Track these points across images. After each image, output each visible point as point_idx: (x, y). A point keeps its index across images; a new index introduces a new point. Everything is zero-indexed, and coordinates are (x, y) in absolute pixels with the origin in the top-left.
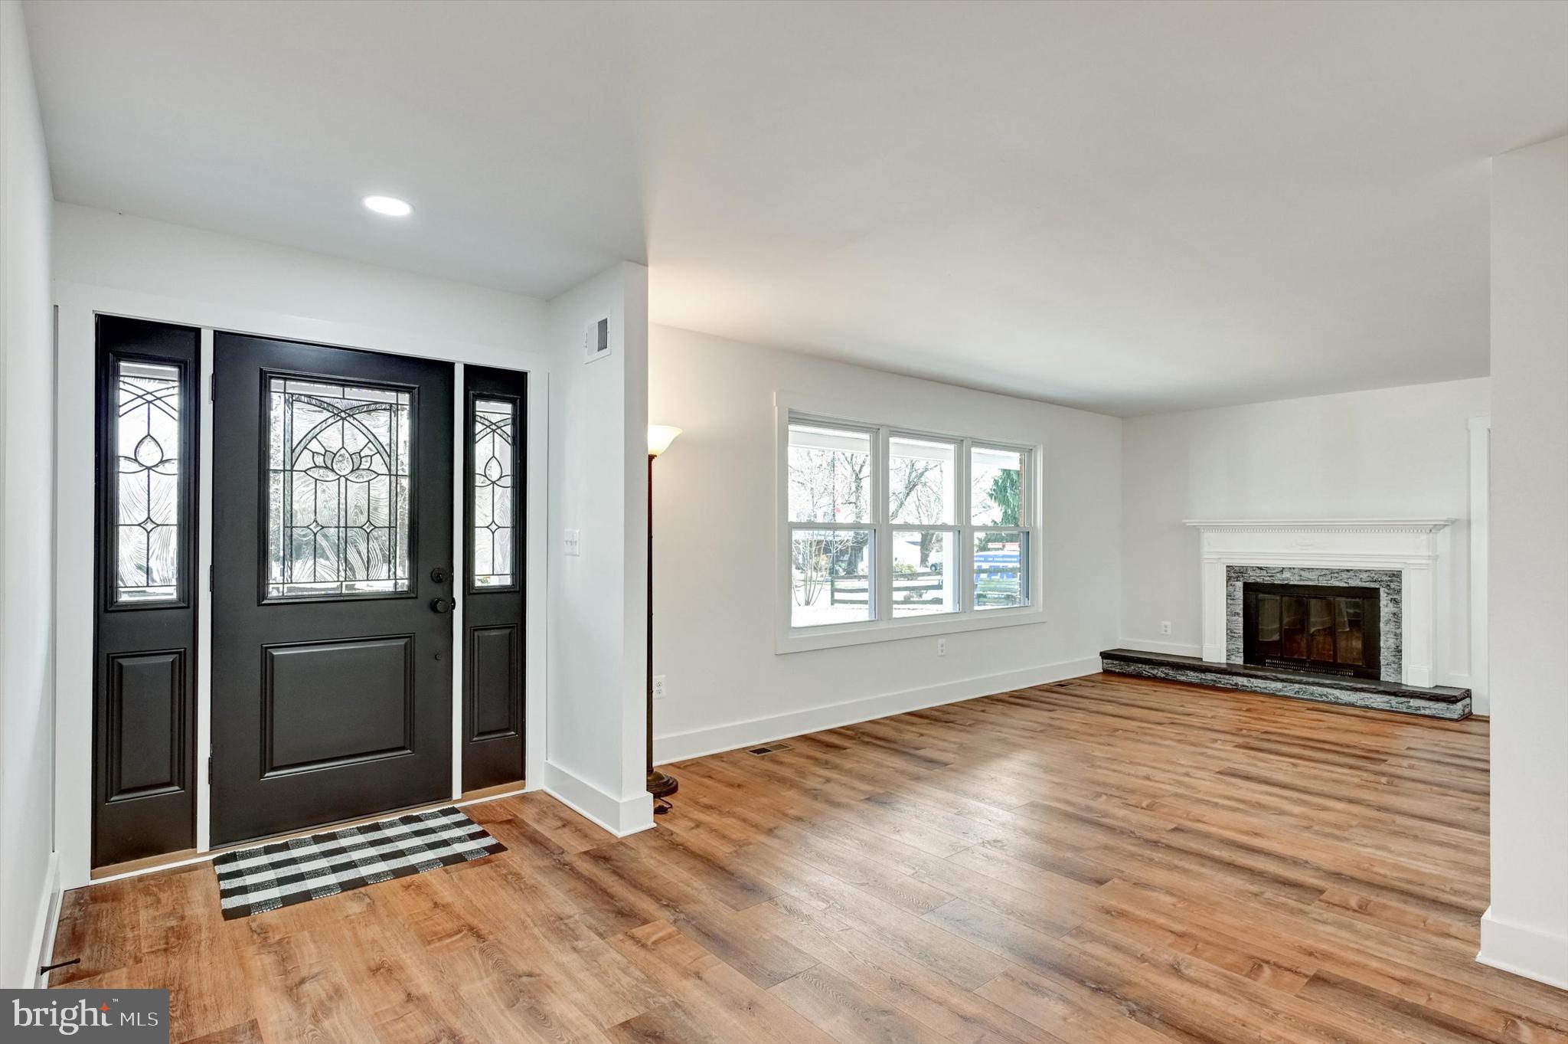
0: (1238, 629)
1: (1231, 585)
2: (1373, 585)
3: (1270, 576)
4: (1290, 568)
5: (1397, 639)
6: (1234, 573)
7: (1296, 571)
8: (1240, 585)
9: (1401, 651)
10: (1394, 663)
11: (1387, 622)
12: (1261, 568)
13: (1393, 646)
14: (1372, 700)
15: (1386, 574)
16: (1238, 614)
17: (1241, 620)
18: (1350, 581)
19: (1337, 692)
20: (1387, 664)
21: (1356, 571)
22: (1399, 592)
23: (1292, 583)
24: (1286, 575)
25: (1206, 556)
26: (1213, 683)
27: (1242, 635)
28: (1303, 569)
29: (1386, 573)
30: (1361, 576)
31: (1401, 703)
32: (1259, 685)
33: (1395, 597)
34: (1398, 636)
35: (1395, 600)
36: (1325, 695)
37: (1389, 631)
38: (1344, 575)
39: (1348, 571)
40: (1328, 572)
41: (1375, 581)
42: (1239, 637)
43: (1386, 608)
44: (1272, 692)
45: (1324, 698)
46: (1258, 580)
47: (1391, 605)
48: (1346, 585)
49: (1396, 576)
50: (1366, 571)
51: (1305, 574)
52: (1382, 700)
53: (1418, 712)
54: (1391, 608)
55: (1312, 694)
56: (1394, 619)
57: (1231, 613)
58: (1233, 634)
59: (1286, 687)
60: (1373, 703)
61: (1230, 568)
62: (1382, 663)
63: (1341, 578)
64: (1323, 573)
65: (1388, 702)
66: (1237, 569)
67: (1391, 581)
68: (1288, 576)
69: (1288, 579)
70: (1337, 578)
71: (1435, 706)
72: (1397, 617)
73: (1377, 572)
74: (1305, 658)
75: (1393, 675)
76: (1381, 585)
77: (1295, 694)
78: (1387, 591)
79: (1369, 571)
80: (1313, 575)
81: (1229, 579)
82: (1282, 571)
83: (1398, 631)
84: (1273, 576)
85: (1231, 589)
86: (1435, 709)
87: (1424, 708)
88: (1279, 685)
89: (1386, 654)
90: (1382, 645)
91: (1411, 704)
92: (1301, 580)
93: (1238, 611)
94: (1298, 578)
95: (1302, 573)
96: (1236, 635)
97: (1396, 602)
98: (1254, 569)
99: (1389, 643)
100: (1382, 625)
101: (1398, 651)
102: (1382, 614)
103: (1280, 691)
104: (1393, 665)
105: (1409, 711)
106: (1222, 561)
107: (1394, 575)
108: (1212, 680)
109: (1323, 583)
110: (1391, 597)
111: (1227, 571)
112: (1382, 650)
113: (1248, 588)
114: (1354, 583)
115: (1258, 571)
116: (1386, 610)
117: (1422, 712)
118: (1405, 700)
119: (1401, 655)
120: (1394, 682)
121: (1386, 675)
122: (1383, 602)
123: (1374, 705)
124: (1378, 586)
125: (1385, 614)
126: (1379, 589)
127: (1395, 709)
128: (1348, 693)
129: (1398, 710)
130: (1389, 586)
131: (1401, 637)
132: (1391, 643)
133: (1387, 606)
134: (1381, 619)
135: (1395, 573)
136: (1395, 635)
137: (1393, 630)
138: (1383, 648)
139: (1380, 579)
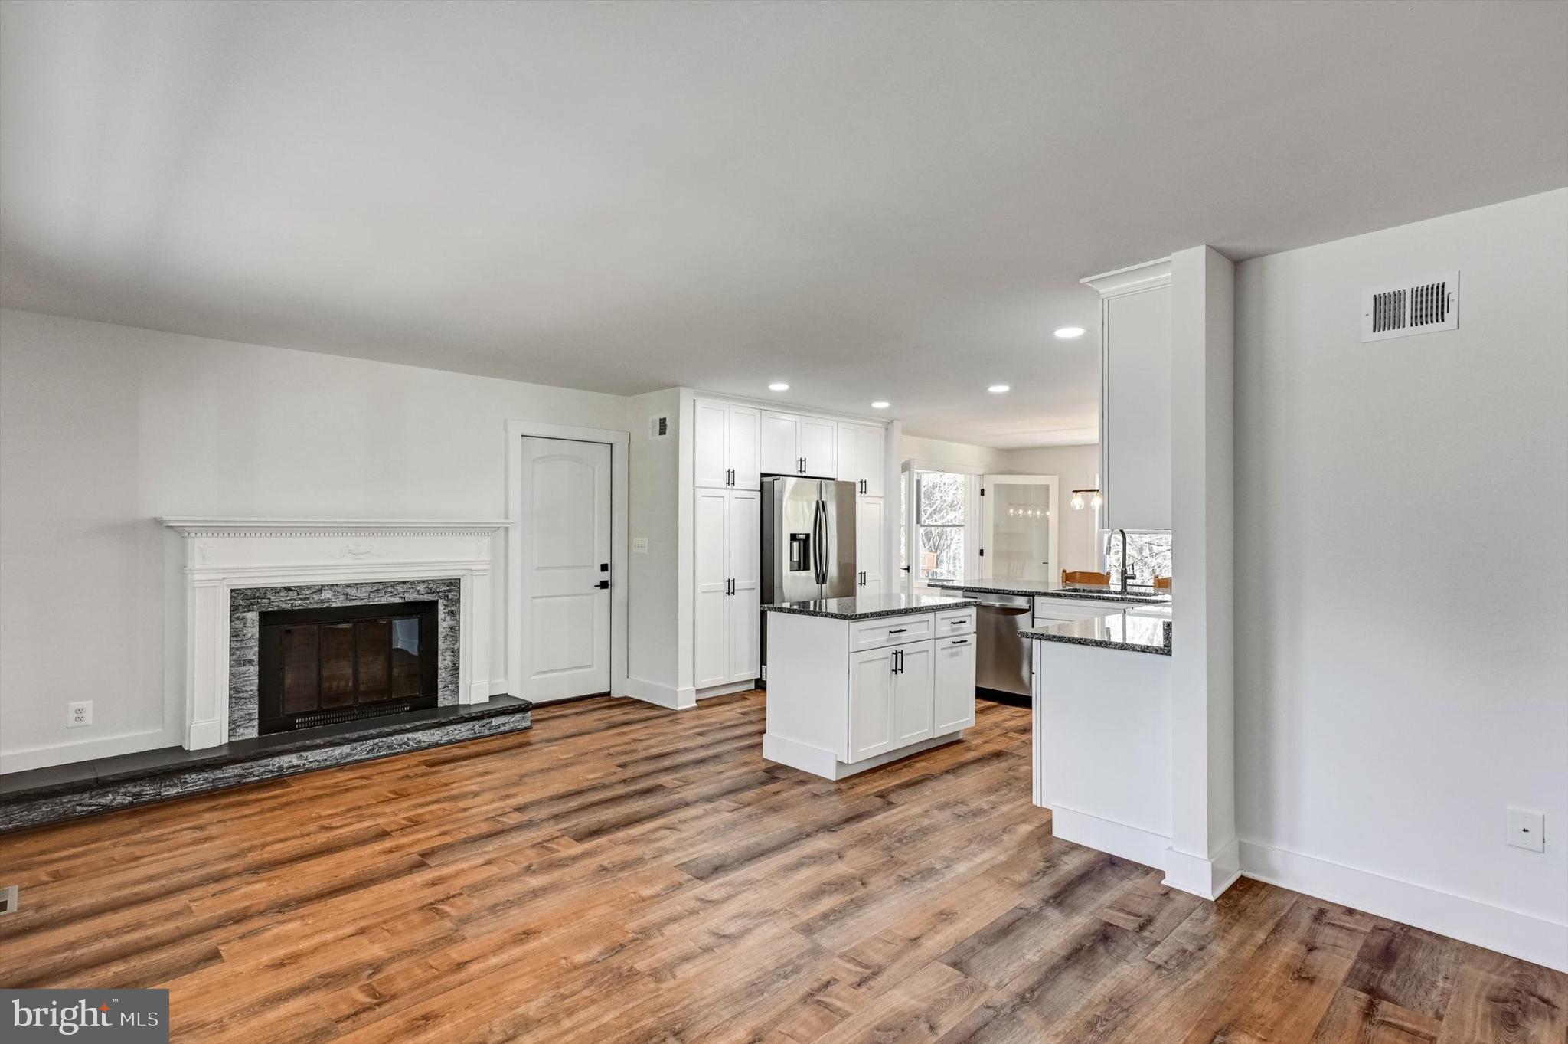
0: (251, 685)
1: (238, 618)
2: (430, 598)
3: (301, 599)
4: (333, 585)
5: (454, 656)
6: (242, 600)
7: (339, 589)
8: (253, 616)
9: (458, 668)
10: (451, 683)
11: (445, 638)
12: (288, 589)
13: (451, 664)
14: (456, 732)
15: (444, 584)
16: (250, 662)
17: (254, 670)
18: (406, 596)
19: (418, 735)
20: (444, 687)
21: (412, 583)
22: (457, 602)
23: (334, 605)
24: (327, 594)
25: (197, 577)
26: (236, 780)
27: (257, 693)
28: (349, 586)
29: (444, 582)
30: (418, 588)
31: (484, 726)
32: (317, 758)
33: (453, 608)
34: (455, 652)
35: (452, 611)
36: (406, 743)
37: (447, 649)
38: (400, 589)
39: (404, 583)
40: (381, 587)
41: (433, 593)
42: (252, 696)
43: (443, 622)
44: (335, 762)
45: (405, 747)
46: (284, 606)
47: (448, 618)
48: (401, 601)
49: (454, 584)
50: (424, 582)
51: (352, 592)
52: (466, 728)
53: (499, 730)
54: (449, 622)
55: (389, 747)
56: (452, 634)
57: (237, 660)
58: (241, 695)
59: (355, 748)
61: (235, 593)
62: (439, 687)
63: (396, 593)
64: (375, 588)
65: (472, 729)
66: (249, 592)
67: (449, 591)
68: (329, 596)
69: (329, 600)
70: (391, 592)
71: (513, 719)
72: (454, 631)
73: (434, 582)
74: (351, 703)
75: (450, 698)
76: (439, 597)
77: (368, 753)
78: (445, 602)
79: (427, 581)
80: (362, 593)
81: (234, 609)
82: (320, 590)
83: (456, 647)
84: (307, 599)
85: (238, 625)
86: (513, 722)
87: (504, 724)
88: (346, 749)
89: (443, 675)
90: (440, 665)
91: (493, 724)
92: (347, 600)
93: (250, 657)
94: (342, 598)
95: (349, 590)
96: (246, 695)
97: (454, 614)
98: (276, 590)
99: (446, 662)
100: (440, 643)
101: (455, 668)
102: (440, 629)
103: (349, 755)
104: (450, 686)
105: (492, 732)
106: (226, 582)
107: (451, 583)
108: (235, 776)
109: (376, 600)
110: (447, 611)
111: (232, 597)
112: (440, 671)
113: (267, 619)
114: (411, 597)
115: (283, 594)
116: (445, 624)
117: (502, 729)
118: (486, 721)
119: (458, 673)
120: (452, 706)
121: (444, 700)
122: (441, 616)
123: (458, 737)
124: (436, 598)
125: (442, 629)
126: (437, 601)
127: (478, 735)
128: (432, 731)
129: (481, 734)
130: (447, 596)
131: (459, 652)
132: (448, 662)
133: (445, 620)
134: (439, 635)
135: (453, 581)
136: (453, 652)
137: (451, 646)
138: (441, 669)
139: (438, 590)
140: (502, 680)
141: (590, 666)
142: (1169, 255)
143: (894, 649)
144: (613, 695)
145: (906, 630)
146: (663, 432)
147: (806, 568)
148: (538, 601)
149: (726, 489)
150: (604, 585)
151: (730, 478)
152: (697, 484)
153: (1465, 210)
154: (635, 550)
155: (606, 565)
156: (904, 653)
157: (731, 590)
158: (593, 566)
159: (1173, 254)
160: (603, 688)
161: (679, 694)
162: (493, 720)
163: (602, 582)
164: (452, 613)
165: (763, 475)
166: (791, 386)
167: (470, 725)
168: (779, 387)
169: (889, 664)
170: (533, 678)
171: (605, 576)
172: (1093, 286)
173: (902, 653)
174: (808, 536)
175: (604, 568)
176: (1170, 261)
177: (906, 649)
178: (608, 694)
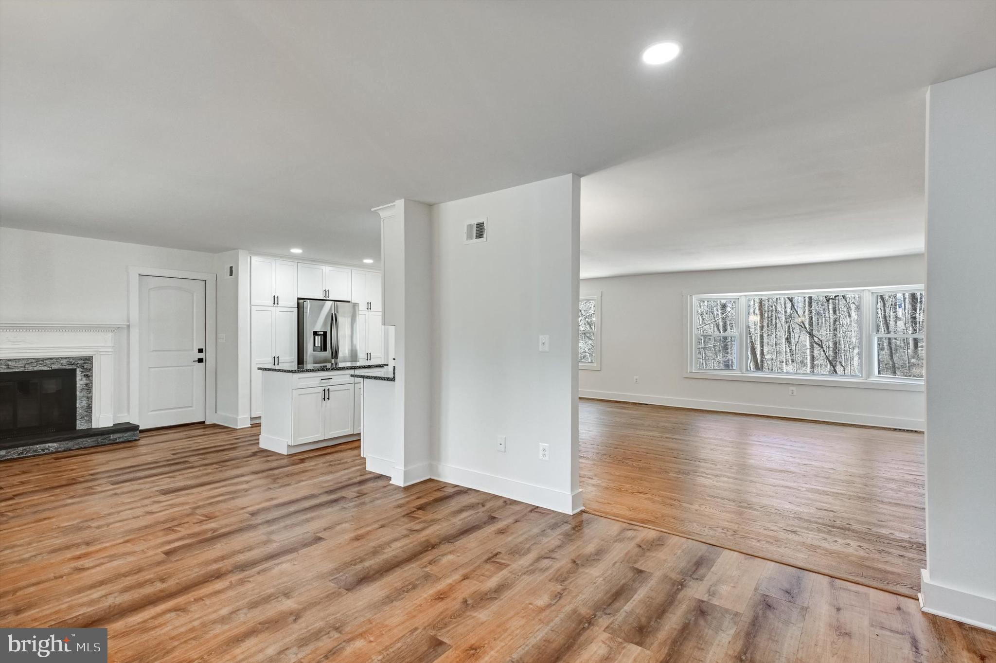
2: (71, 367)
5: (88, 400)
7: (2, 362)
9: (91, 408)
10: (86, 416)
11: (82, 390)
13: (86, 405)
14: (84, 443)
18: (53, 366)
20: (81, 418)
21: (57, 359)
22: (91, 370)
28: (10, 360)
29: (80, 358)
30: (62, 362)
33: (87, 373)
34: (90, 398)
35: (87, 375)
37: (83, 396)
38: (48, 362)
39: (51, 359)
40: (34, 361)
41: (73, 364)
43: (80, 381)
45: (47, 451)
47: (84, 379)
48: (49, 369)
49: (88, 360)
50: (66, 358)
51: (12, 364)
52: (91, 440)
53: (116, 441)
54: (85, 381)
56: (87, 388)
59: (9, 452)
60: (85, 444)
62: (77, 418)
63: (45, 364)
64: (29, 362)
65: (96, 441)
67: (84, 363)
71: (126, 435)
72: (89, 387)
73: (73, 358)
74: (12, 428)
75: (85, 424)
76: (77, 367)
77: (19, 455)
78: (82, 370)
79: (69, 358)
80: (23, 364)
83: (89, 395)
86: (126, 437)
87: (119, 438)
89: (80, 411)
90: (77, 406)
91: (112, 438)
94: (4, 367)
95: (10, 363)
99: (83, 404)
100: (78, 393)
101: (89, 408)
104: (85, 418)
105: (110, 442)
107: (86, 359)
109: (30, 369)
110: (83, 374)
112: (78, 409)
114: (57, 366)
116: (81, 382)
117: (118, 440)
118: (107, 436)
119: (92, 410)
120: (87, 429)
121: (80, 425)
122: (78, 378)
123: (86, 445)
124: (75, 367)
125: (79, 385)
126: (76, 369)
127: (100, 444)
128: (67, 442)
129: (103, 444)
130: (83, 367)
131: (92, 398)
132: (84, 403)
133: (81, 380)
134: (77, 389)
135: (88, 358)
136: (87, 398)
137: (86, 395)
138: (78, 408)
139: (76, 363)
140: (126, 414)
141: (191, 407)
142: (394, 202)
143: (324, 388)
144: (207, 423)
145: (331, 379)
146: (231, 274)
147: (325, 350)
148: (152, 369)
149: (273, 306)
150: (200, 360)
151: (276, 300)
152: (252, 304)
153: (484, 193)
154: (219, 341)
155: (202, 349)
156: (330, 390)
157: (276, 363)
158: (192, 350)
159: (396, 201)
160: (201, 420)
161: (238, 420)
162: (112, 435)
163: (199, 359)
164: (87, 376)
165: (299, 299)
166: (303, 251)
167: (94, 439)
168: (296, 251)
169: (321, 395)
170: (150, 413)
171: (201, 356)
172: (377, 211)
173: (329, 390)
174: (325, 333)
175: (200, 351)
176: (395, 205)
177: (331, 388)
178: (204, 422)
